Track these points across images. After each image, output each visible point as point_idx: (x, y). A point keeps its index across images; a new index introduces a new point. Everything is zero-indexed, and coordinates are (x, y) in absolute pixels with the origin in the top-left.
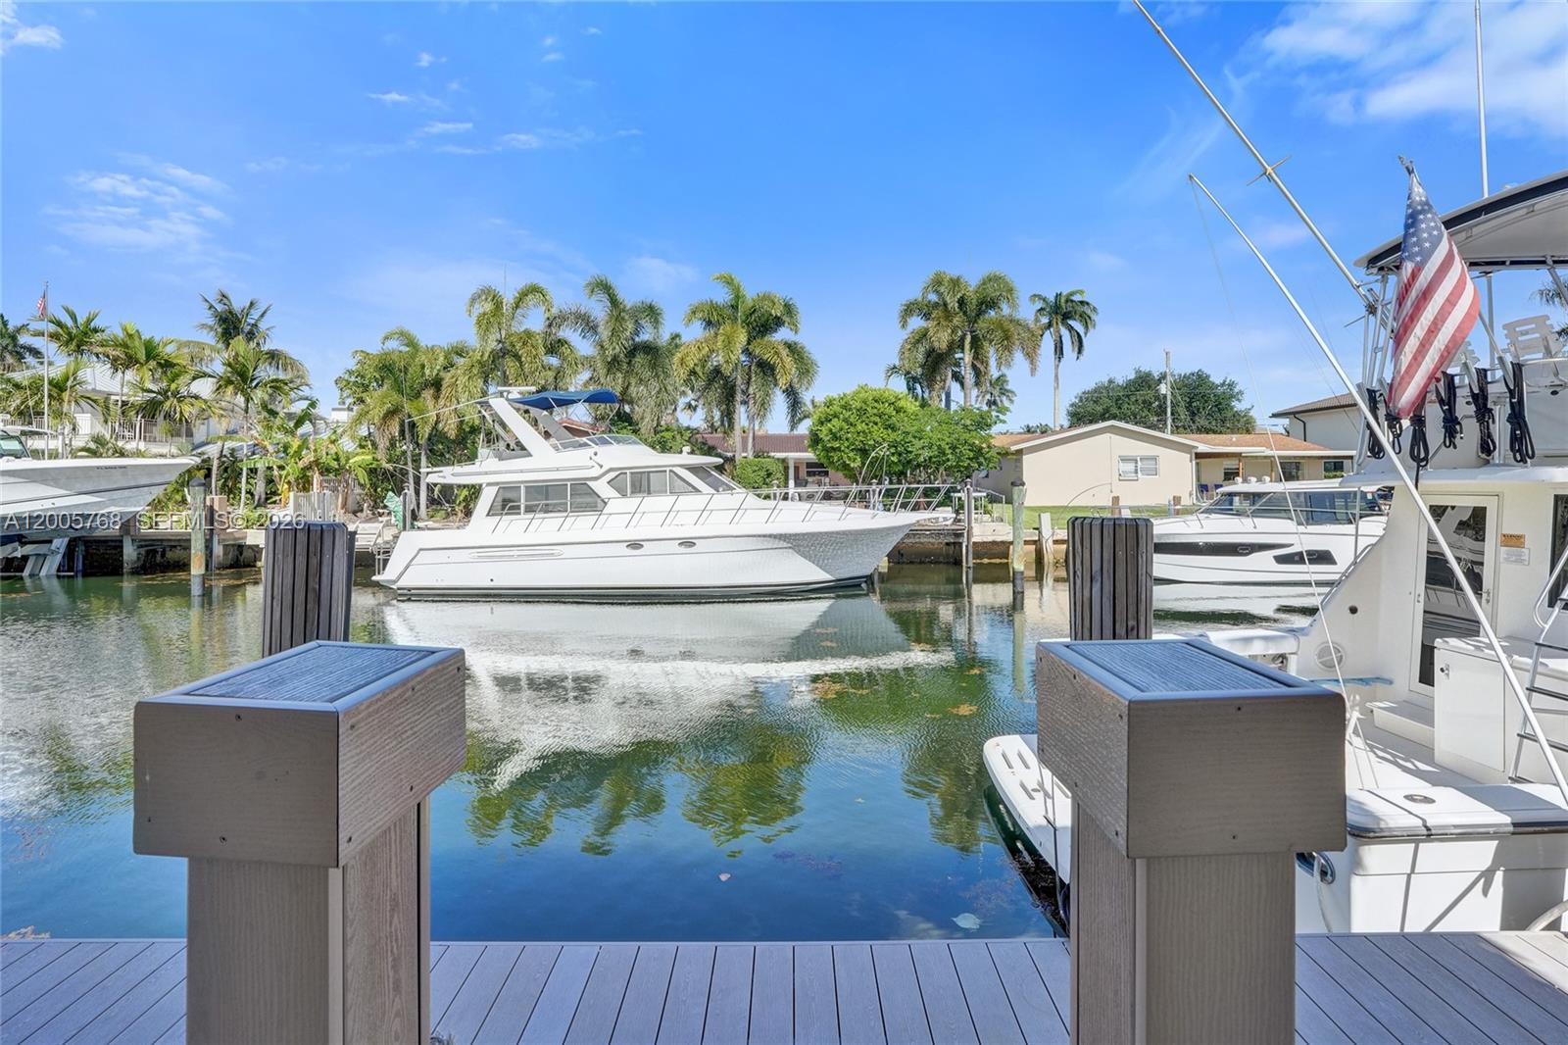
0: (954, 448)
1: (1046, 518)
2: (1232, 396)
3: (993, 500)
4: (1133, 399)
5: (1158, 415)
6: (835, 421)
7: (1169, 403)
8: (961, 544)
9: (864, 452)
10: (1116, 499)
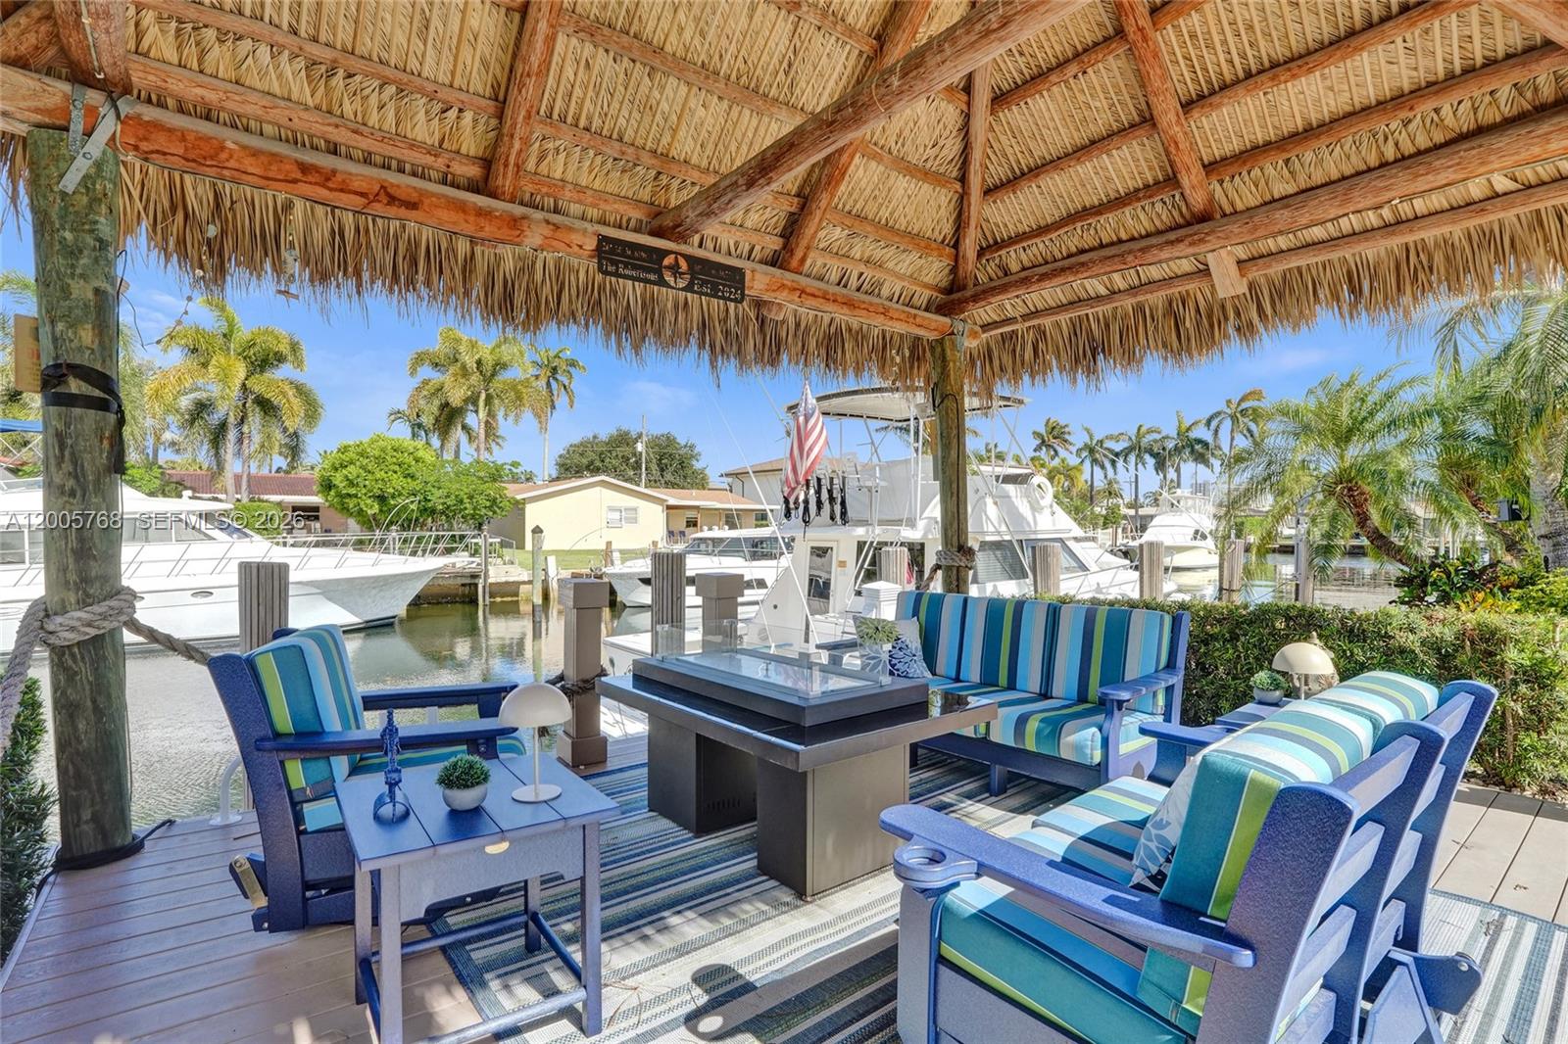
0: (471, 497)
1: (552, 560)
2: (692, 457)
3: (503, 545)
4: (614, 454)
5: (634, 469)
6: (351, 468)
7: (644, 460)
8: (476, 585)
9: (382, 499)
10: (609, 544)
